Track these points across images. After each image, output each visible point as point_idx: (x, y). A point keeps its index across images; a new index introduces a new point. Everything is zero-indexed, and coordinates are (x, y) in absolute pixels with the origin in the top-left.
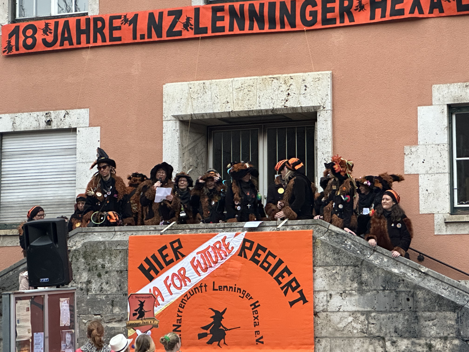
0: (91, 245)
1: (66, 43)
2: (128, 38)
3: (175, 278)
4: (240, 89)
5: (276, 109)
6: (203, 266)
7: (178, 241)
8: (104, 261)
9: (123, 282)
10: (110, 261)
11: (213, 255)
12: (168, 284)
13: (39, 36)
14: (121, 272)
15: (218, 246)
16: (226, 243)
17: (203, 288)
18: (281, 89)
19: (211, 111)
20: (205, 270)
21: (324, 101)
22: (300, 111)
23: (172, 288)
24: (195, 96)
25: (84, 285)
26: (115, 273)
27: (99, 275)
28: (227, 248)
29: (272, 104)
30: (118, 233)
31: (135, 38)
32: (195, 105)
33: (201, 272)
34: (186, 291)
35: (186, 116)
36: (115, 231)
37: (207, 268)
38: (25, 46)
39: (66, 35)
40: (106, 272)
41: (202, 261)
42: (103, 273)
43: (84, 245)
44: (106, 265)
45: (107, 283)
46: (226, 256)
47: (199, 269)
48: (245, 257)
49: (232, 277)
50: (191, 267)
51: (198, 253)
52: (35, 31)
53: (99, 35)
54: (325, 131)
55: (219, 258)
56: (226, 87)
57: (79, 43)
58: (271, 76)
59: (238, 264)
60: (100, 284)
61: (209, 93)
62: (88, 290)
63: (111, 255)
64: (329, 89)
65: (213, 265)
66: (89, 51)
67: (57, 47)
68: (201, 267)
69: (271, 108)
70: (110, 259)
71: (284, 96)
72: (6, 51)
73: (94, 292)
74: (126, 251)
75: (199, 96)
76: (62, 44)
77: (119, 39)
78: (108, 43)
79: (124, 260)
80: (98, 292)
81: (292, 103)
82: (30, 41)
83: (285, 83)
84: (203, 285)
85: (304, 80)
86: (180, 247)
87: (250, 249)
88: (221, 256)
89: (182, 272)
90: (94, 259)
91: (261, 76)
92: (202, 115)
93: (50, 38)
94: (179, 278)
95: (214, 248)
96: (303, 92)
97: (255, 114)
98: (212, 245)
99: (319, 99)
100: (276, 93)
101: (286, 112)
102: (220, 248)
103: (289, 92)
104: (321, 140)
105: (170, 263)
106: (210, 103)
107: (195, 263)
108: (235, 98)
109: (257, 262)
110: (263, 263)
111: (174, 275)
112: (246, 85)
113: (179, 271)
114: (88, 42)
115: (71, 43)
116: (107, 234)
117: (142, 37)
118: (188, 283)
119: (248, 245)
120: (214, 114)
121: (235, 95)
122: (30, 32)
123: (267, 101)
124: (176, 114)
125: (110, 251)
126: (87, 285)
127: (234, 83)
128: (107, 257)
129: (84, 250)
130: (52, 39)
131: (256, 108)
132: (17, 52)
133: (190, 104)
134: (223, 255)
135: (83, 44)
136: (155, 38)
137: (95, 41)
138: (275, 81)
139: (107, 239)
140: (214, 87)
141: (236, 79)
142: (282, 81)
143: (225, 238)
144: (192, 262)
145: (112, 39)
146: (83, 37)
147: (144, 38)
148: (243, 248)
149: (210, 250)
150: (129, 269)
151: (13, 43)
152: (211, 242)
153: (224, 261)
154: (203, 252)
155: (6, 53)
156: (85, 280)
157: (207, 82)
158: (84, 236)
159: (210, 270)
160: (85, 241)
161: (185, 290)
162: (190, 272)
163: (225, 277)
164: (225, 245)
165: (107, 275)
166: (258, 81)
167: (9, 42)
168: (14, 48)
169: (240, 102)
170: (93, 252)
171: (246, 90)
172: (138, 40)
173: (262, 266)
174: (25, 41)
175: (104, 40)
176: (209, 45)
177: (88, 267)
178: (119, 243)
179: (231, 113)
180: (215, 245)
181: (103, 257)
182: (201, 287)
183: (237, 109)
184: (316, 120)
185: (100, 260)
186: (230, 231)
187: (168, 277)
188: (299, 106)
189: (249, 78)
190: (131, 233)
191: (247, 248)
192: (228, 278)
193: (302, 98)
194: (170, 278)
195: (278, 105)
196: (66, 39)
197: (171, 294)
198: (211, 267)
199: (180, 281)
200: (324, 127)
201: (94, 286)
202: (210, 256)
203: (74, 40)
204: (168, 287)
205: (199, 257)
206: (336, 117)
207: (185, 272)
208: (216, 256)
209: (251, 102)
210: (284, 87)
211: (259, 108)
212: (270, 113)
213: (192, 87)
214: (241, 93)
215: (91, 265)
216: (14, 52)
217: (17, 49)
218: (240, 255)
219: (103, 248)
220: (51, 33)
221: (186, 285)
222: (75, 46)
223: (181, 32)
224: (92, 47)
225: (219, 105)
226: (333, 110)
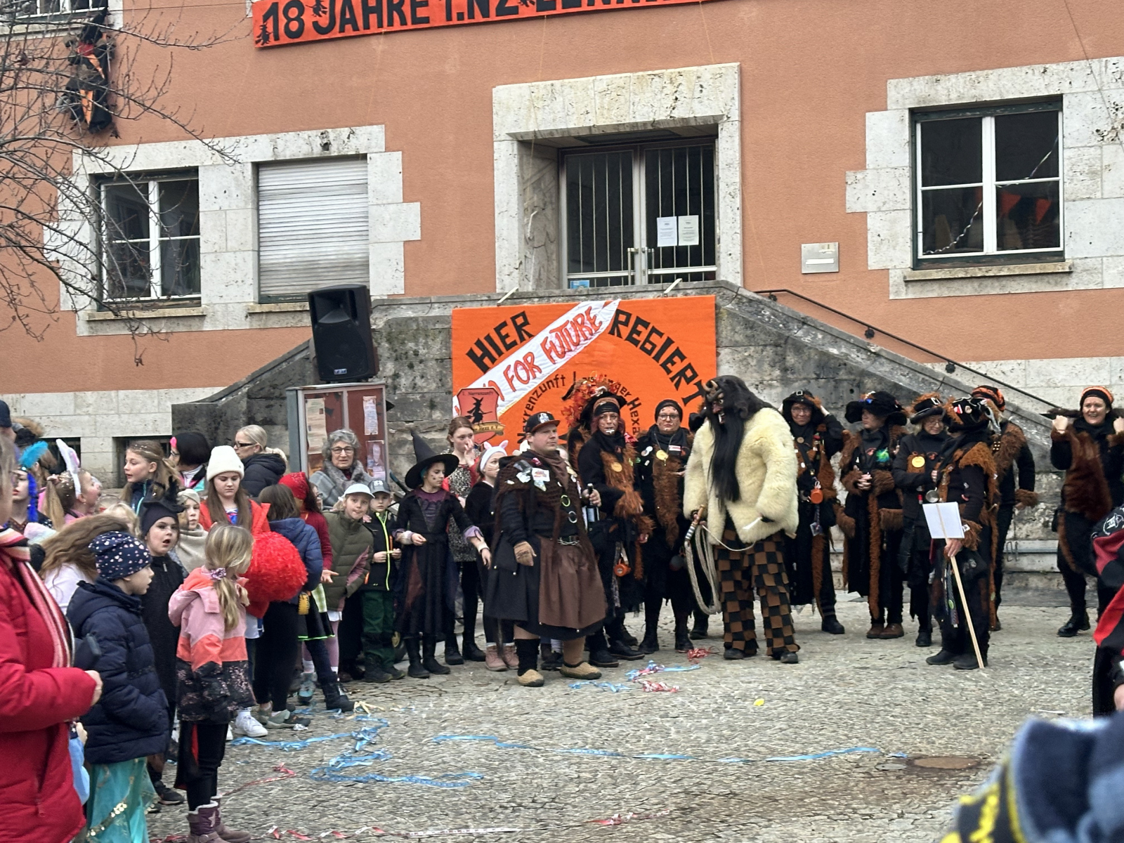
0: (397, 324)
1: (348, 27)
2: (439, 18)
3: (520, 367)
4: (605, 93)
5: (659, 122)
6: (559, 349)
7: (523, 314)
8: (417, 345)
9: (445, 376)
10: (426, 345)
11: (573, 333)
12: (510, 376)
13: (309, 18)
14: (442, 360)
15: (579, 320)
16: (592, 316)
17: (560, 381)
18: (666, 91)
19: (563, 127)
20: (562, 355)
21: (728, 107)
22: (693, 123)
23: (516, 382)
24: (540, 104)
25: (390, 381)
26: (434, 362)
27: (411, 366)
28: (593, 324)
29: (652, 114)
30: (436, 305)
31: (449, 18)
32: (540, 117)
33: (555, 358)
34: (536, 385)
35: (527, 133)
36: (431, 303)
37: (565, 353)
38: (288, 33)
39: (348, 16)
40: (421, 362)
41: (557, 343)
42: (416, 363)
43: (388, 323)
44: (420, 352)
45: (422, 377)
46: (592, 334)
47: (553, 354)
48: (619, 335)
49: (599, 364)
50: (542, 352)
51: (551, 332)
52: (302, 11)
53: (395, 14)
54: (731, 152)
55: (582, 338)
56: (586, 89)
57: (367, 27)
58: (650, 72)
59: (610, 345)
60: (411, 378)
61: (560, 99)
62: (395, 388)
63: (427, 336)
64: (737, 89)
65: (573, 348)
66: (382, 39)
67: (336, 33)
68: (557, 352)
69: (651, 119)
70: (426, 343)
71: (670, 102)
72: (259, 41)
73: (404, 390)
74: (449, 331)
75: (546, 103)
76: (342, 30)
77: (427, 20)
78: (410, 26)
79: (446, 343)
80: (410, 390)
81: (681, 113)
82: (294, 26)
83: (671, 82)
84: (559, 377)
85: (699, 77)
86: (526, 323)
87: (626, 324)
88: (584, 335)
89: (529, 359)
90: (403, 343)
91: (636, 71)
92: (551, 132)
93: (324, 21)
94: (525, 368)
95: (574, 323)
96: (697, 94)
97: (628, 130)
98: (571, 320)
99: (721, 104)
100: (659, 97)
101: (672, 125)
102: (583, 323)
103: (676, 95)
104: (724, 166)
105: (511, 347)
106: (561, 114)
107: (548, 346)
108: (598, 106)
109: (636, 343)
110: (644, 343)
111: (518, 363)
112: (614, 86)
113: (525, 358)
114: (380, 25)
115: (356, 28)
116: (419, 307)
117: (460, 16)
118: (538, 374)
119: (622, 318)
120: (568, 130)
121: (598, 101)
122: (294, 12)
123: (646, 109)
124: (513, 131)
125: (426, 330)
126: (394, 380)
127: (596, 83)
128: (422, 340)
129: (388, 330)
130: (328, 22)
131: (629, 120)
132: (277, 43)
133: (533, 116)
134: (587, 333)
135: (374, 29)
136: (479, 17)
137: (391, 23)
138: (656, 79)
139: (421, 314)
140: (567, 90)
141: (599, 77)
142: (666, 79)
143: (590, 309)
144: (543, 344)
145: (415, 20)
146: (373, 18)
147: (463, 19)
148: (616, 322)
149: (569, 326)
150: (453, 357)
151: (270, 29)
152: (570, 316)
153: (589, 342)
154: (560, 329)
155: (260, 45)
156: (391, 373)
157: (557, 83)
158: (386, 310)
159: (569, 355)
160: (390, 317)
161: (534, 384)
162: (541, 359)
163: (590, 364)
164: (589, 319)
165: (422, 365)
166: (633, 81)
167: (264, 27)
168: (272, 36)
169: (605, 112)
170: (401, 333)
171: (614, 94)
172: (455, 21)
173: (643, 348)
174: (287, 26)
175: (403, 22)
176: (558, 27)
177: (394, 355)
178: (438, 319)
179: (593, 129)
180: (575, 320)
181: (415, 339)
182: (556, 379)
183: (601, 122)
184: (717, 136)
185: (411, 345)
186: (597, 299)
187: (509, 367)
188: (692, 116)
189: (618, 76)
190: (455, 304)
191: (622, 323)
192: (595, 365)
193: (696, 104)
194: (512, 368)
195: (662, 115)
196: (348, 22)
197: (514, 390)
198: (570, 350)
199: (527, 371)
200: (727, 146)
201: (404, 382)
202: (569, 335)
203: (360, 23)
204: (510, 381)
205: (552, 337)
206: (746, 130)
207: (533, 359)
208: (578, 336)
209: (622, 112)
210: (670, 89)
211: (633, 121)
212: (650, 127)
213: (536, 91)
214: (607, 99)
215: (399, 352)
216: (272, 42)
217: (277, 38)
218: (612, 333)
219: (415, 327)
220: (325, 12)
221: (535, 377)
222: (362, 32)
223: (517, 8)
224: (386, 33)
225: (575, 116)
226: (742, 121)
